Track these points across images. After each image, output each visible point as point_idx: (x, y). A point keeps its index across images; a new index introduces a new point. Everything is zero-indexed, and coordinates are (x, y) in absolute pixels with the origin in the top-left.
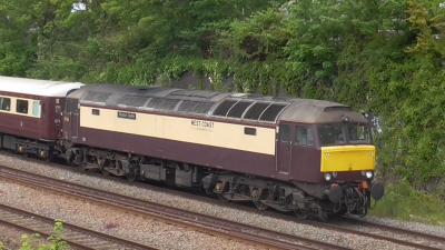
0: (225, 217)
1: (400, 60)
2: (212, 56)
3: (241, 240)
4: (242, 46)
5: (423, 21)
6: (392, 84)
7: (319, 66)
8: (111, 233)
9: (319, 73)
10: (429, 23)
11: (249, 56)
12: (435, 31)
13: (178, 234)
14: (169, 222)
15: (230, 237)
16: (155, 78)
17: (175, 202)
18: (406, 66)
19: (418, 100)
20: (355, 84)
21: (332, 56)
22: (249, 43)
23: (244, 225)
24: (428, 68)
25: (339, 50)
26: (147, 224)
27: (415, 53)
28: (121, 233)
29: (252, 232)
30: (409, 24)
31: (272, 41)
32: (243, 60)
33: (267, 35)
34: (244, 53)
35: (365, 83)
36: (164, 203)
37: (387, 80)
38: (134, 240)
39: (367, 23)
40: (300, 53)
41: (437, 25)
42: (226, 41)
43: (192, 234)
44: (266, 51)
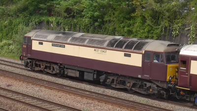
0: (57, 82)
1: (129, 19)
2: (53, 15)
3: (64, 91)
4: (65, 12)
5: (139, 4)
6: (126, 29)
7: (96, 21)
8: (9, 88)
9: (96, 24)
10: (141, 4)
11: (68, 16)
12: (143, 7)
13: (38, 89)
14: (33, 84)
15: (59, 90)
16: (28, 24)
17: (37, 76)
18: (131, 22)
19: (136, 35)
20: (111, 28)
21: (102, 17)
22: (68, 11)
23: (65, 86)
24: (140, 22)
25: (105, 14)
26: (24, 85)
27: (135, 16)
28: (13, 88)
29: (68, 88)
30: (133, 4)
31: (77, 10)
32: (65, 18)
33: (76, 7)
34: (66, 14)
35: (115, 28)
36: (32, 76)
37: (124, 27)
38: (19, 91)
39: (116, 4)
40: (89, 15)
41: (144, 5)
42: (58, 10)
43: (43, 89)
44: (75, 14)
